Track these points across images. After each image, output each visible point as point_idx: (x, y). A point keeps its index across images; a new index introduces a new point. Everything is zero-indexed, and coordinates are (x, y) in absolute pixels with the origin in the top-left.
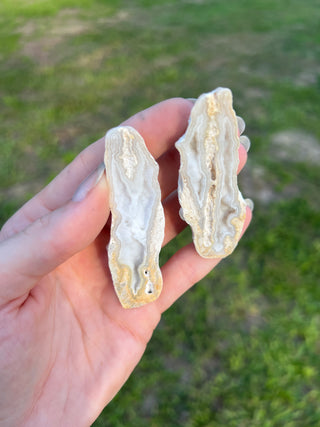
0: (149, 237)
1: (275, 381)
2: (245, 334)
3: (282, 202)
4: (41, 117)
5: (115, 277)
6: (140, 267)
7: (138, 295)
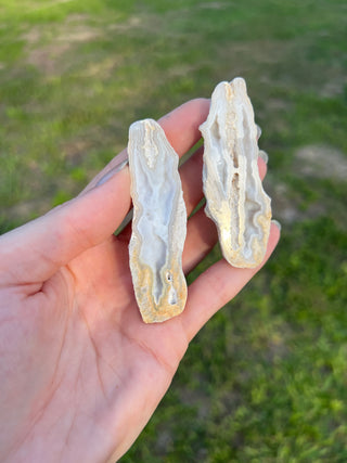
0: (170, 233)
1: (300, 415)
2: (268, 365)
3: (307, 221)
4: (47, 131)
5: (135, 280)
6: (163, 269)
7: (161, 305)
